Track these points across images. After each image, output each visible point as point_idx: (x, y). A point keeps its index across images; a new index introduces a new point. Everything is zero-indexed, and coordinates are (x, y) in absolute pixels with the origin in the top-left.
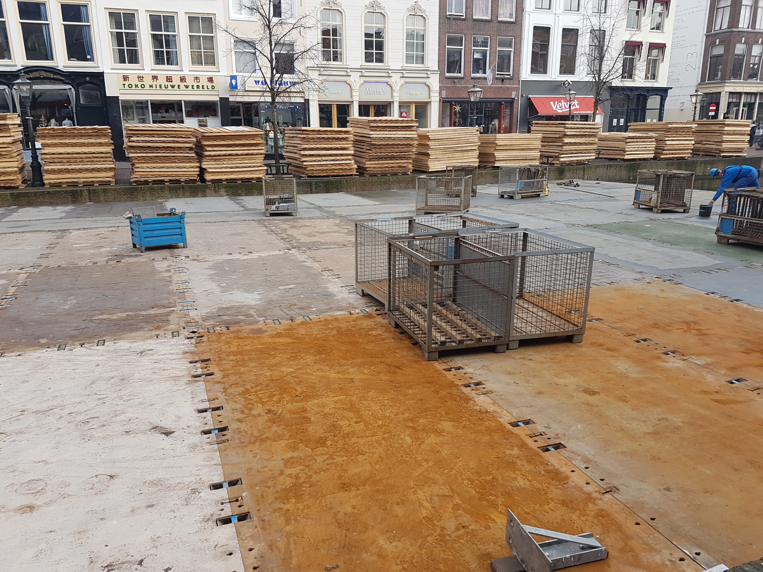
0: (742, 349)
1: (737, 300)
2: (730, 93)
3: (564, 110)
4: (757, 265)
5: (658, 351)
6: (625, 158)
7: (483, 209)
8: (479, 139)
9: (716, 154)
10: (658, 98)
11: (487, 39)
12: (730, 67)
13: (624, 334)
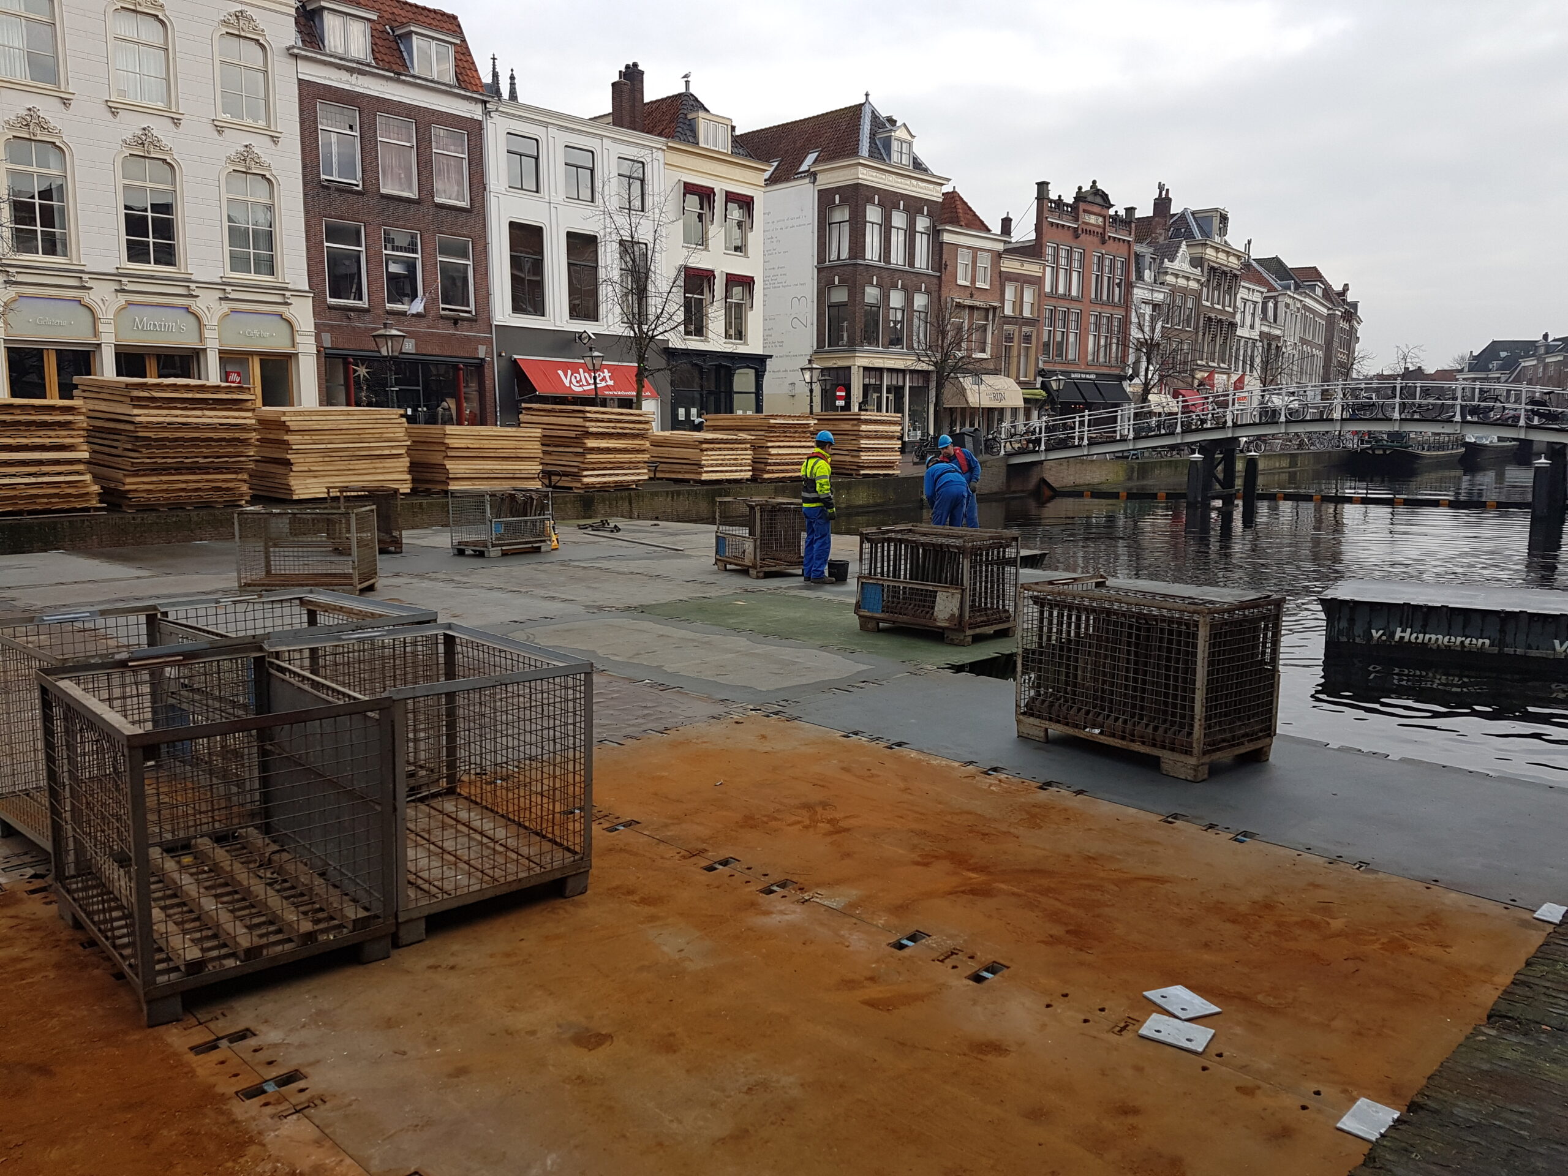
0: (914, 856)
1: (899, 744)
2: (865, 369)
3: (586, 388)
4: (929, 667)
5: (752, 888)
6: (703, 478)
7: (414, 580)
8: (409, 434)
9: (853, 472)
10: (751, 373)
11: (414, 236)
12: (860, 324)
13: (683, 853)
